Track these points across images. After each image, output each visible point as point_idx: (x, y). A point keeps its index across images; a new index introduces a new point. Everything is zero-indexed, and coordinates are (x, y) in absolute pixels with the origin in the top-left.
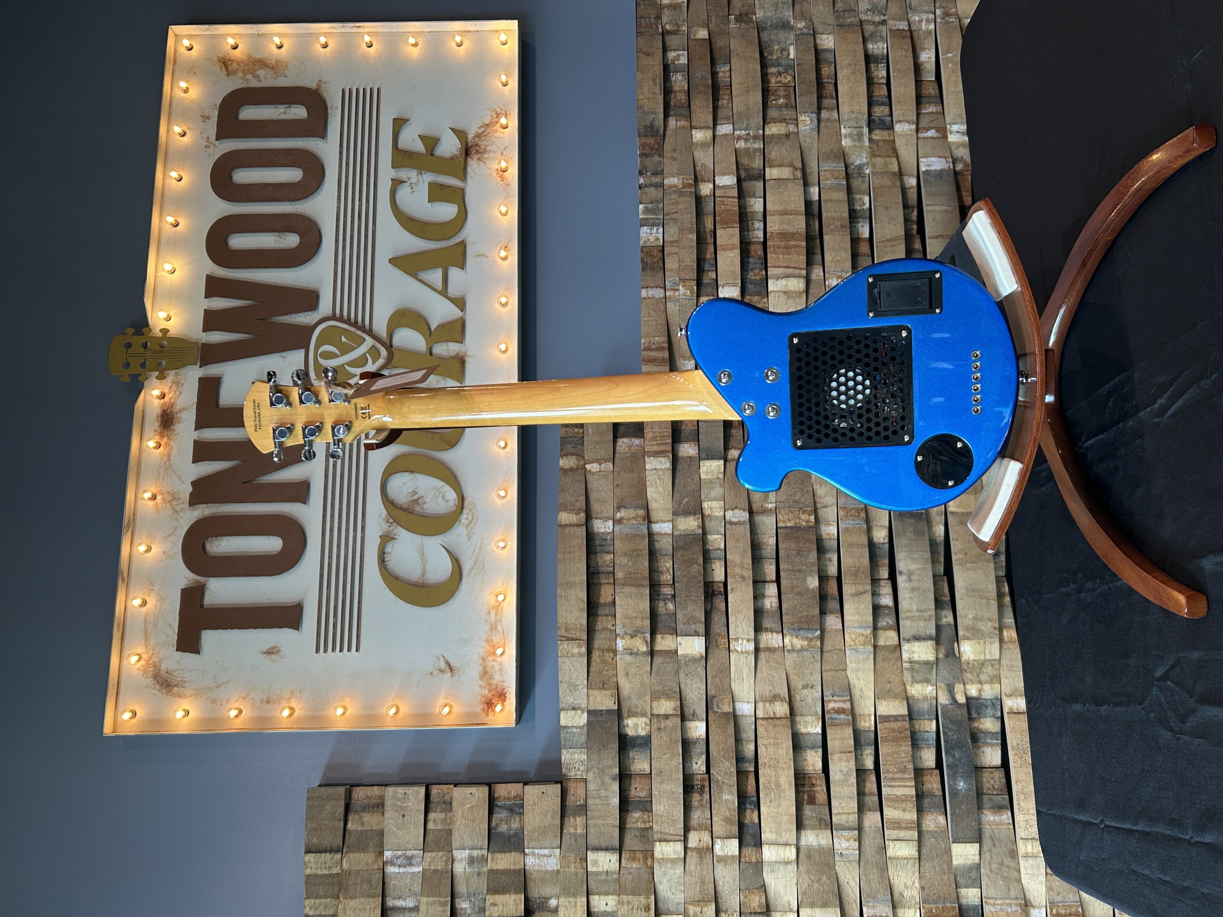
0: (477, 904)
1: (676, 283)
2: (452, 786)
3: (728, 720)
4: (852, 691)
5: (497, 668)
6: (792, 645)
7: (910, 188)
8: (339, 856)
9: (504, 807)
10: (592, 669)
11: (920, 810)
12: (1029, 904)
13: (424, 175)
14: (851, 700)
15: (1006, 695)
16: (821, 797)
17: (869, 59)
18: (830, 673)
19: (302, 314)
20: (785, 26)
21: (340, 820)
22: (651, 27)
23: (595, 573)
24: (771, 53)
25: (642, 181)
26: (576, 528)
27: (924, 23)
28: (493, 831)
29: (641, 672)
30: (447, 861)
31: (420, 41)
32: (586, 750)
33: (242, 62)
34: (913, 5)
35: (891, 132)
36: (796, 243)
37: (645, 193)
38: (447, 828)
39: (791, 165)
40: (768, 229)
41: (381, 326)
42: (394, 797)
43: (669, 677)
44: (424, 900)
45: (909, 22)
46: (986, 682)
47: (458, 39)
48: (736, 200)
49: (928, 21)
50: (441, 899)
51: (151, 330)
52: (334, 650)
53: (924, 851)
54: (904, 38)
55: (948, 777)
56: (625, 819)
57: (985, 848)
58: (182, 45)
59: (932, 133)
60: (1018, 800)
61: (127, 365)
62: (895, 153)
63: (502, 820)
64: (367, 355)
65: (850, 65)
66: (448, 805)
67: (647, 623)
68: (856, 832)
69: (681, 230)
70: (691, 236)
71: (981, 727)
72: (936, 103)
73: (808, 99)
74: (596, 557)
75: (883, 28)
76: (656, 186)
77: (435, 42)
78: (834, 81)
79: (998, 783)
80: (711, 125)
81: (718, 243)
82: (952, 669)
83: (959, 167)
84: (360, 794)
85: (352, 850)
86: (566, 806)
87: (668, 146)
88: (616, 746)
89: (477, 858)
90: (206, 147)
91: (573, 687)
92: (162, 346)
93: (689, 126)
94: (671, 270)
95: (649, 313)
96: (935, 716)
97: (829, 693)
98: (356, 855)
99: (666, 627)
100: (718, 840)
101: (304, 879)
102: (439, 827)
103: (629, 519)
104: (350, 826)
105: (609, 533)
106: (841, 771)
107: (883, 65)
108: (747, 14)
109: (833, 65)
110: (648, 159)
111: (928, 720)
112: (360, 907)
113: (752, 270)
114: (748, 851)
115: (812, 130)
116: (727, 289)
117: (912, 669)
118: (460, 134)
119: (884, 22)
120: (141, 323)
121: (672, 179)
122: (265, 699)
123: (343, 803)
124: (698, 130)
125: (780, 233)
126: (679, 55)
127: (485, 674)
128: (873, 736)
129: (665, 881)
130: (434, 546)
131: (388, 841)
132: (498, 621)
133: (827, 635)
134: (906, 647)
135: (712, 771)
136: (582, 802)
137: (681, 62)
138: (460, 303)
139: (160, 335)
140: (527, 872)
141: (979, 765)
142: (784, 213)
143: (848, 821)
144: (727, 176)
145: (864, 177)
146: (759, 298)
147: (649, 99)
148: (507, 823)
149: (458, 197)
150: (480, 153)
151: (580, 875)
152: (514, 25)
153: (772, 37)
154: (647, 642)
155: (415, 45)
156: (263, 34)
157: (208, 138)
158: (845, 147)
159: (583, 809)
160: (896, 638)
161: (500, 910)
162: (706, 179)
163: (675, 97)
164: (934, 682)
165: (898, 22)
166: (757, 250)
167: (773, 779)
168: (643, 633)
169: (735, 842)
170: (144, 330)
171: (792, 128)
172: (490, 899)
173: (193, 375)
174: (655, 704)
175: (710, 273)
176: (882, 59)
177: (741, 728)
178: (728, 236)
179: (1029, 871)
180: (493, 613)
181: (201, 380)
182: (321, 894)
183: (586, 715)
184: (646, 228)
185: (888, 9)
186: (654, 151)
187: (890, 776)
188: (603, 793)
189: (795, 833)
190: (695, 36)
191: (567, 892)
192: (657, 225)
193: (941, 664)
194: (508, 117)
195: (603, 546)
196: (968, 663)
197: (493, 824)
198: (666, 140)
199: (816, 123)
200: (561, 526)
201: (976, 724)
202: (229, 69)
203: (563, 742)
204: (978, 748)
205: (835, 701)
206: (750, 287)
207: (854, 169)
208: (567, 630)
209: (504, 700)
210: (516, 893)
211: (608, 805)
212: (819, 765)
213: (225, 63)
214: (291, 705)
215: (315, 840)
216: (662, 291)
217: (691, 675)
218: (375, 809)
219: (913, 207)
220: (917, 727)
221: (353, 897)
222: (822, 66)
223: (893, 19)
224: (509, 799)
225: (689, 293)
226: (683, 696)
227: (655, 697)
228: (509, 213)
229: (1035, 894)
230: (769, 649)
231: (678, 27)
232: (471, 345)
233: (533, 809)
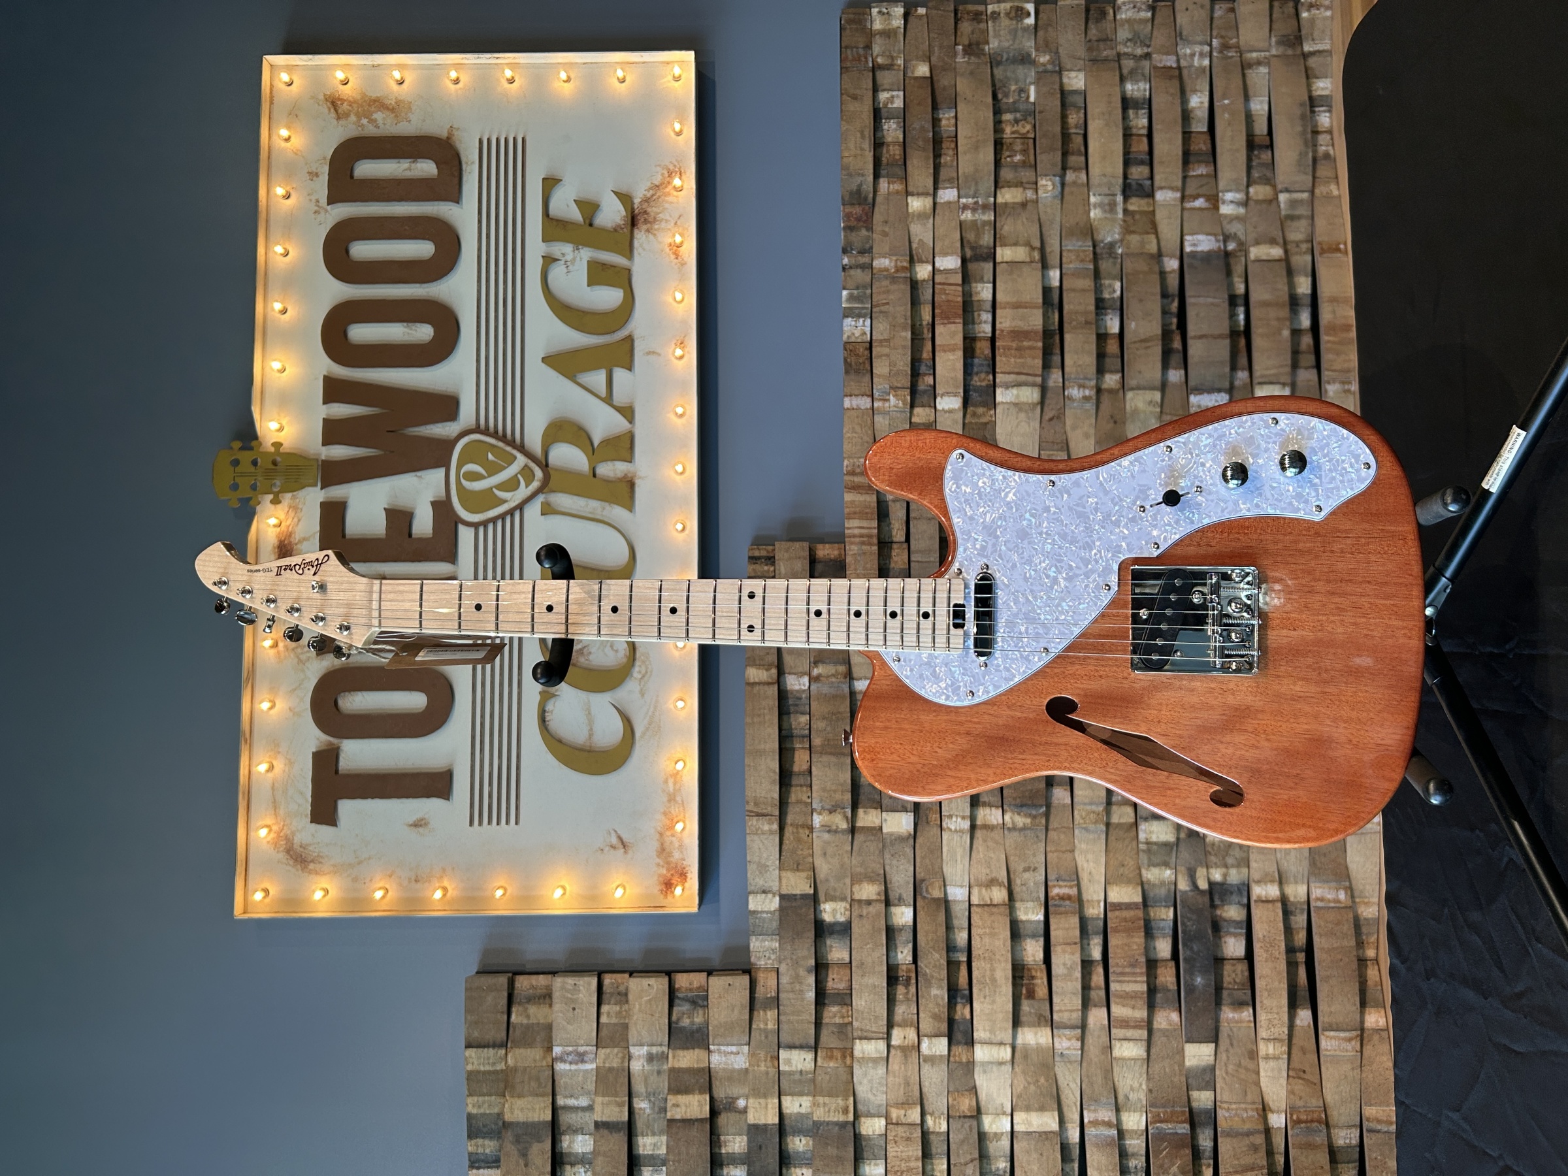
0: (657, 1103)
1: (885, 392)
2: (627, 975)
3: (938, 907)
4: (1080, 874)
5: (677, 845)
6: (1013, 823)
7: (1170, 272)
8: (503, 1051)
9: (686, 999)
10: (785, 847)
11: (1151, 1007)
12: (1267, 1108)
13: (581, 251)
14: (1079, 886)
15: (1254, 881)
16: (1042, 991)
17: (1127, 103)
18: (1055, 854)
19: (440, 425)
20: (1024, 59)
21: (502, 1012)
22: (859, 60)
23: (787, 737)
24: (1006, 95)
25: (846, 261)
26: (766, 687)
27: (1196, 58)
28: (674, 1025)
29: (840, 852)
30: (623, 1058)
31: (572, 76)
32: (777, 937)
33: (355, 102)
34: (1184, 33)
35: (1151, 200)
36: (1030, 343)
37: (850, 276)
38: (622, 1021)
39: (1028, 244)
40: (998, 326)
41: (534, 441)
42: (563, 988)
43: (872, 857)
44: (599, 1099)
45: (1177, 56)
46: (1233, 866)
47: (620, 74)
48: (960, 289)
49: (1202, 55)
50: (617, 1099)
51: (260, 444)
52: (490, 822)
53: (1153, 1051)
54: (1171, 78)
55: (1185, 971)
56: (822, 1014)
57: (1222, 1047)
58: (280, 80)
59: (1200, 203)
60: (1261, 996)
61: (235, 487)
62: (1154, 228)
63: (684, 1014)
64: (519, 476)
65: (1103, 114)
66: (623, 997)
67: (848, 796)
68: (1079, 1031)
69: (893, 326)
70: (904, 334)
71: (1224, 915)
72: (1207, 163)
73: (1049, 159)
74: (789, 718)
75: (1146, 64)
76: (863, 267)
77: (593, 77)
78: (1082, 132)
79: (1240, 976)
80: (931, 191)
81: (938, 341)
82: (1195, 851)
83: (1231, 246)
84: (522, 982)
85: (517, 1045)
86: (754, 998)
87: (878, 217)
88: (812, 934)
89: (657, 1054)
90: (315, 212)
91: (763, 868)
92: (275, 463)
93: (904, 191)
94: (879, 376)
95: (853, 428)
96: (1172, 903)
97: (1053, 878)
98: (522, 1051)
99: (869, 799)
100: (926, 1039)
101: (465, 1076)
102: (614, 1020)
103: (828, 677)
104: (513, 1018)
105: (804, 691)
106: (1064, 964)
107: (1143, 111)
108: (978, 44)
109: (1083, 111)
110: (854, 234)
111: (1165, 907)
112: (529, 1106)
113: (977, 374)
114: (960, 1051)
115: (1054, 197)
116: (946, 399)
117: (1148, 851)
118: (625, 198)
119: (1147, 56)
120: (247, 434)
121: (882, 260)
122: (413, 878)
123: (505, 994)
124: (915, 198)
125: (1012, 331)
126: (893, 97)
127: (663, 851)
128: (1101, 923)
129: (865, 1081)
130: (601, 703)
131: (557, 1035)
132: (678, 790)
133: (1053, 811)
134: (1143, 826)
135: (919, 963)
136: (773, 994)
137: (895, 105)
138: (628, 412)
139: (272, 449)
140: (712, 1071)
141: (1219, 955)
142: (1017, 306)
143: (1070, 1019)
144: (949, 258)
145: (1116, 258)
146: (985, 409)
147: (855, 156)
148: (689, 1017)
149: (623, 279)
150: (650, 222)
151: (771, 1075)
152: (690, 56)
153: (1009, 74)
154: (847, 818)
155: (568, 80)
156: (379, 65)
157: (318, 201)
158: (1094, 220)
159: (776, 1002)
160: (1132, 815)
161: (683, 1111)
162: (924, 259)
163: (888, 151)
164: (1173, 865)
165: (1164, 57)
166: (983, 348)
167: (988, 973)
168: (843, 808)
169: (944, 1041)
170: (254, 443)
171: (1030, 194)
172: (672, 1099)
173: (314, 497)
174: (856, 888)
175: (926, 378)
176: (1143, 104)
177: (953, 915)
178: (949, 334)
179: (1269, 1074)
180: (671, 781)
181: (323, 504)
182: (485, 1091)
183: (777, 898)
184: (850, 319)
185: (1153, 39)
186: (861, 224)
187: (1119, 970)
188: (798, 987)
189: (1010, 1031)
190: (913, 72)
191: (758, 1092)
192: (864, 316)
193: (1180, 845)
194: (684, 177)
195: (797, 705)
196: (1213, 844)
197: (674, 1018)
198: (876, 209)
199: (1059, 189)
200: (749, 684)
201: (1218, 912)
202: (340, 111)
203: (751, 928)
204: (1220, 938)
205: (1060, 887)
206: (974, 395)
207: (1104, 248)
208: (756, 804)
209: (685, 879)
210: (701, 1093)
211: (803, 999)
212: (1040, 955)
213: (334, 103)
214: (442, 885)
215: (476, 1034)
216: (869, 400)
217: (897, 856)
218: (541, 1001)
219: (1173, 296)
220: (1152, 914)
221: (519, 1096)
222: (1069, 112)
223: (1159, 52)
224: (691, 990)
225: (901, 404)
226: (888, 876)
227: (856, 879)
228: (686, 299)
229: (1275, 1098)
230: (986, 827)
231: (893, 60)
232: (642, 465)
233: (719, 1003)
